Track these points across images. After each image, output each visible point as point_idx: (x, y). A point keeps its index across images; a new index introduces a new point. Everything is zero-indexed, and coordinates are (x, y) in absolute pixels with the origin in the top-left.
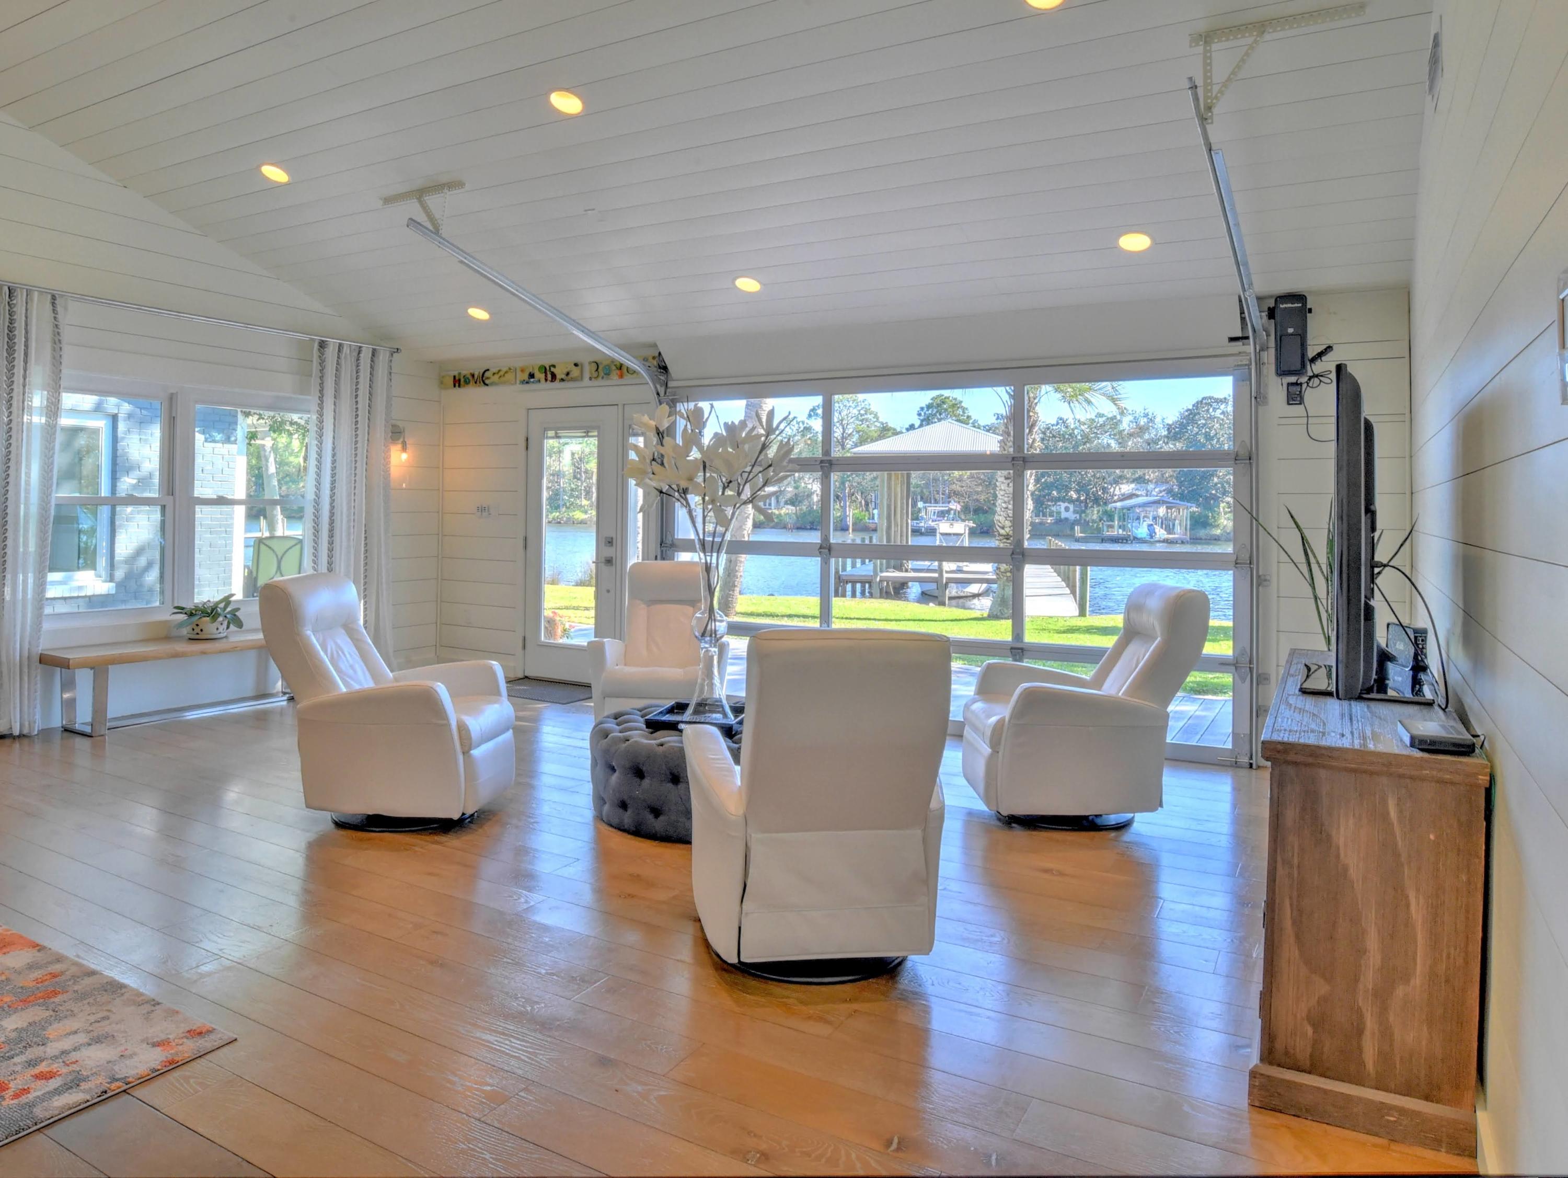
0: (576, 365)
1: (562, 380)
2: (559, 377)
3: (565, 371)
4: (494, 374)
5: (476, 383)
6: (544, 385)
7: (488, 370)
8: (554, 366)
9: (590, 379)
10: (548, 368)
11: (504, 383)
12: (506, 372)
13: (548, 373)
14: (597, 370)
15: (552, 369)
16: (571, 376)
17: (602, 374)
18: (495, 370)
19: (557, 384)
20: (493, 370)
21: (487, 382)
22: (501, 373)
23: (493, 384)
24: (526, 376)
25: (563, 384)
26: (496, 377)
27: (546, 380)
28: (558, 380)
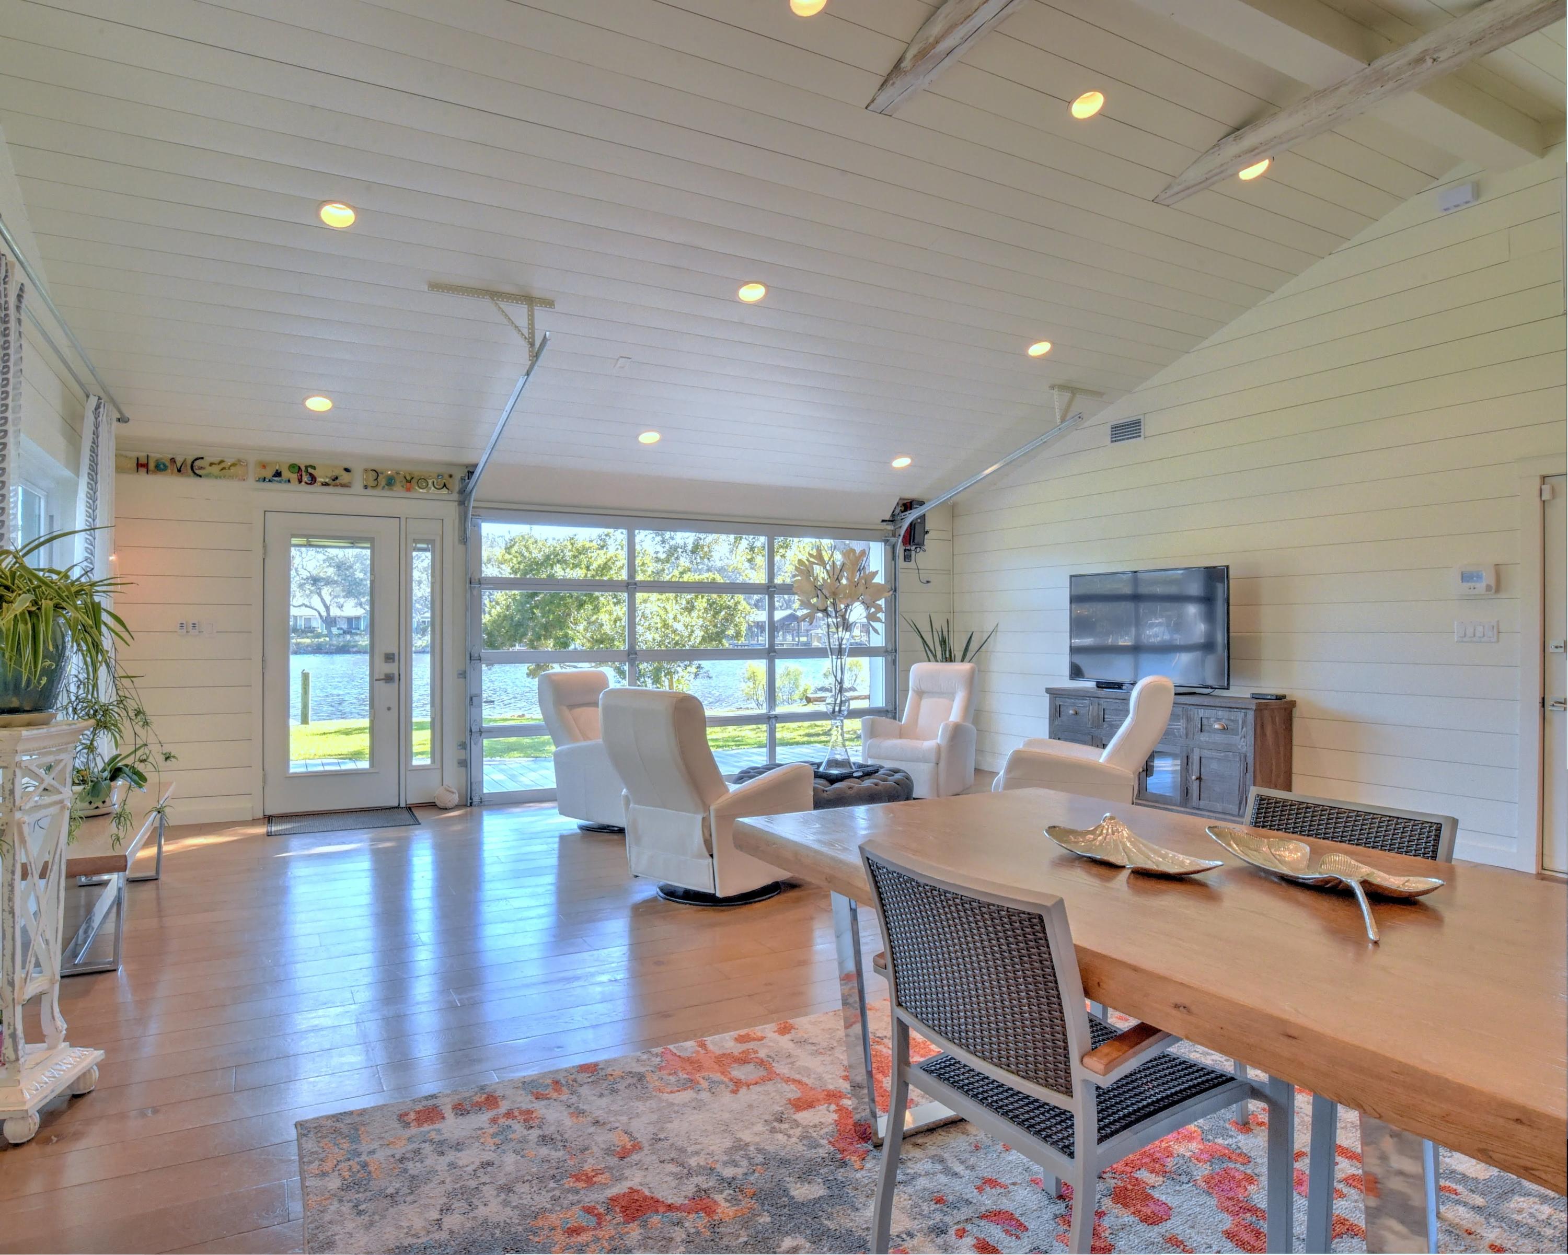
0: (347, 470)
1: (326, 484)
2: (320, 479)
3: (331, 474)
4: (211, 464)
5: (179, 471)
6: (294, 485)
7: (202, 458)
8: (314, 468)
9: (366, 487)
10: (303, 469)
11: (231, 477)
12: (233, 465)
13: (304, 474)
14: (376, 479)
15: (310, 470)
16: (337, 481)
17: (383, 482)
18: (216, 460)
19: (317, 488)
20: (208, 460)
21: (197, 472)
22: (223, 465)
23: (208, 476)
24: (269, 473)
25: (326, 489)
26: (215, 470)
27: (300, 481)
28: (318, 484)
